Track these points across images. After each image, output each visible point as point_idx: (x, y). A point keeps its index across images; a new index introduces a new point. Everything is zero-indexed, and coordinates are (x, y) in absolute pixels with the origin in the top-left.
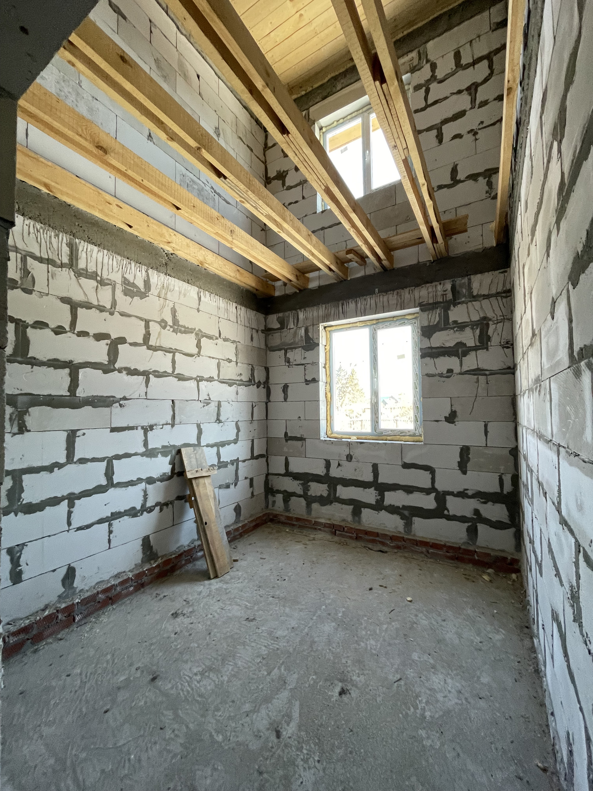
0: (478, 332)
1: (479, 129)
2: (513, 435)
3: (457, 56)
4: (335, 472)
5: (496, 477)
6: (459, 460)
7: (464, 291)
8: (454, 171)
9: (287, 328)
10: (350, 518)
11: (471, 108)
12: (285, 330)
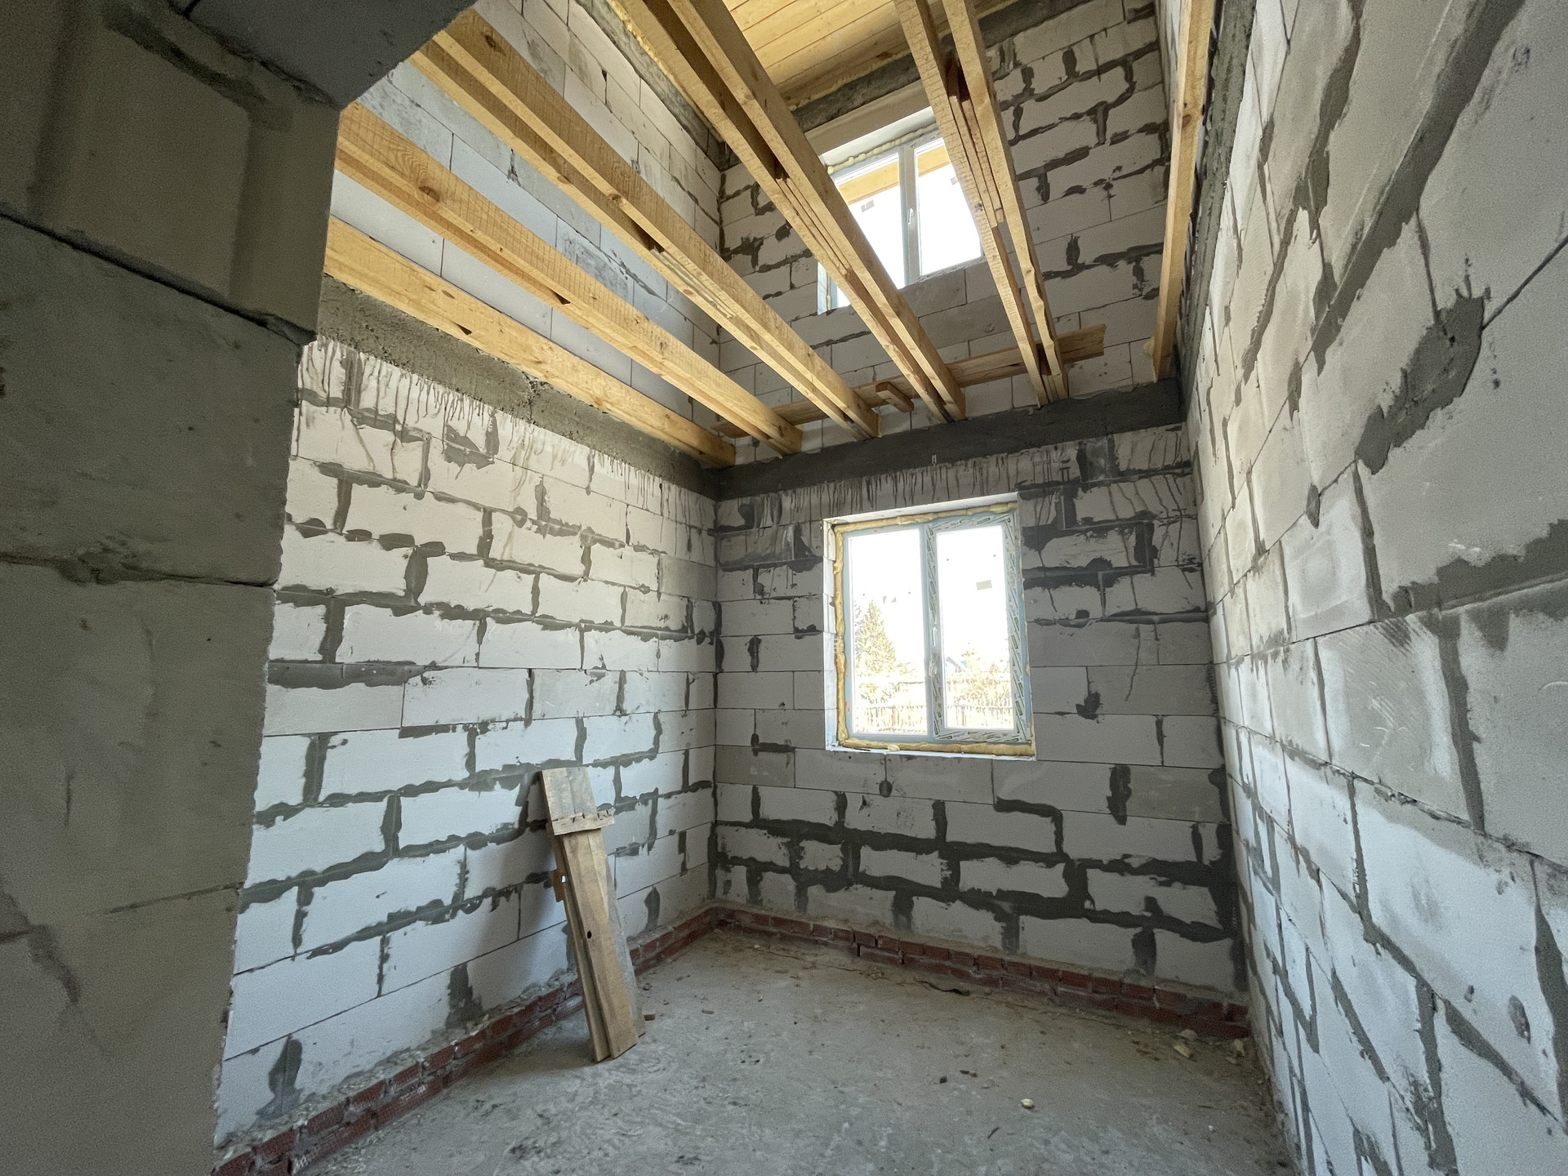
0: (1132, 540)
1: (1114, 179)
2: (1214, 743)
3: (1069, 58)
4: (856, 820)
5: (1186, 828)
6: (1109, 794)
7: (1102, 461)
8: (1073, 249)
9: (758, 526)
10: (888, 918)
11: (1098, 144)
12: (754, 530)
